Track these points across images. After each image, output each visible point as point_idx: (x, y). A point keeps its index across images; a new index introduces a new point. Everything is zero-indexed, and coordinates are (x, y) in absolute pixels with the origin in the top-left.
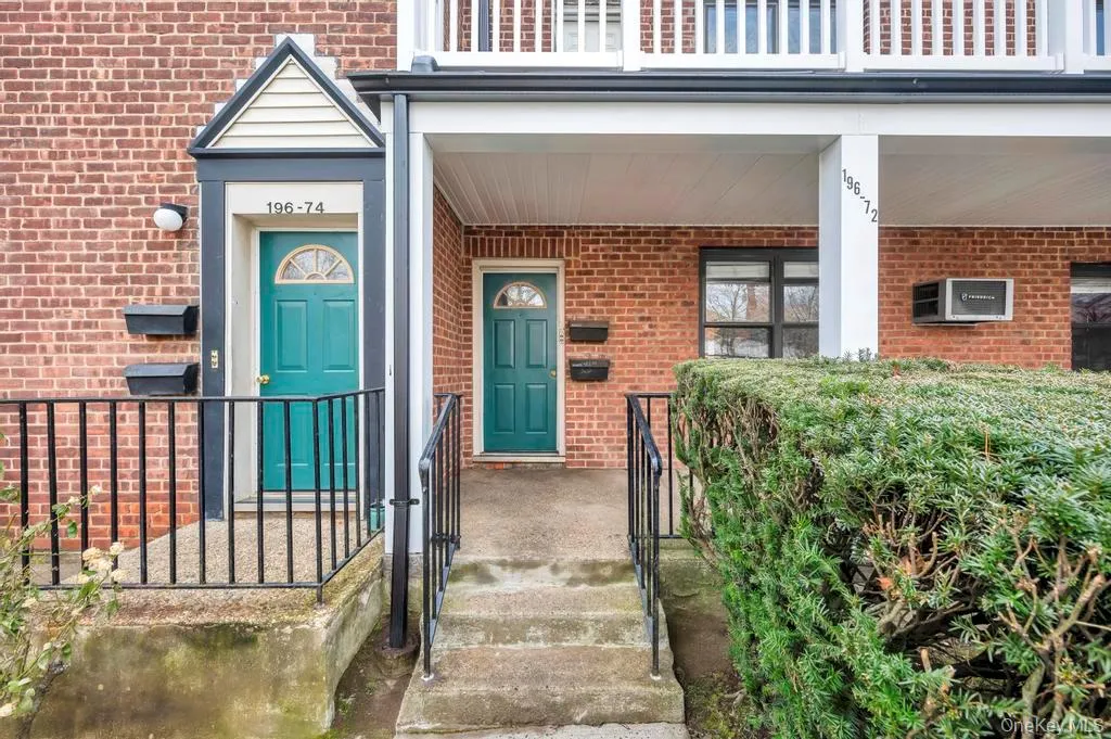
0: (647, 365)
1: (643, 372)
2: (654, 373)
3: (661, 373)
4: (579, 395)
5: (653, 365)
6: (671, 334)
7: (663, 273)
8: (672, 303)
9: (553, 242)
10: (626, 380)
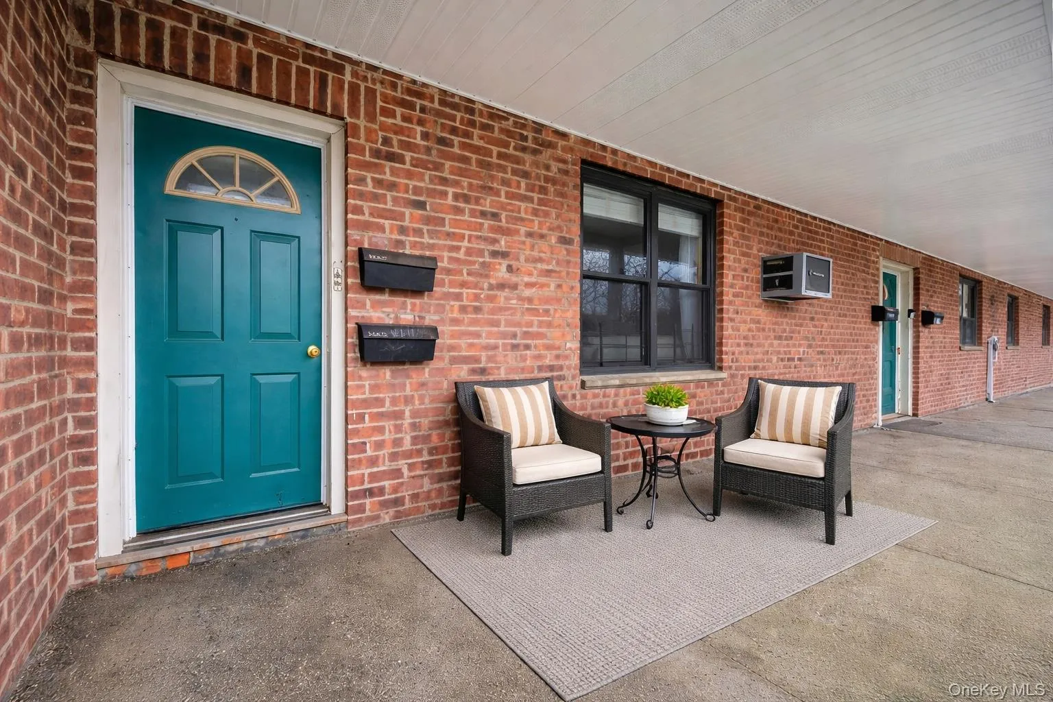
0: (504, 335)
1: (495, 347)
2: (515, 347)
3: (527, 347)
4: (374, 388)
5: (514, 336)
6: (542, 286)
7: (531, 188)
8: (542, 236)
9: (322, 80)
10: (466, 360)
